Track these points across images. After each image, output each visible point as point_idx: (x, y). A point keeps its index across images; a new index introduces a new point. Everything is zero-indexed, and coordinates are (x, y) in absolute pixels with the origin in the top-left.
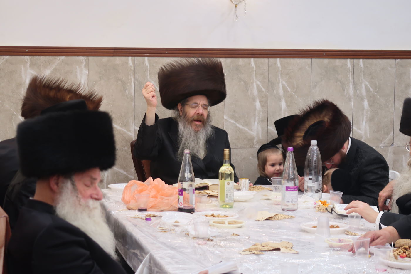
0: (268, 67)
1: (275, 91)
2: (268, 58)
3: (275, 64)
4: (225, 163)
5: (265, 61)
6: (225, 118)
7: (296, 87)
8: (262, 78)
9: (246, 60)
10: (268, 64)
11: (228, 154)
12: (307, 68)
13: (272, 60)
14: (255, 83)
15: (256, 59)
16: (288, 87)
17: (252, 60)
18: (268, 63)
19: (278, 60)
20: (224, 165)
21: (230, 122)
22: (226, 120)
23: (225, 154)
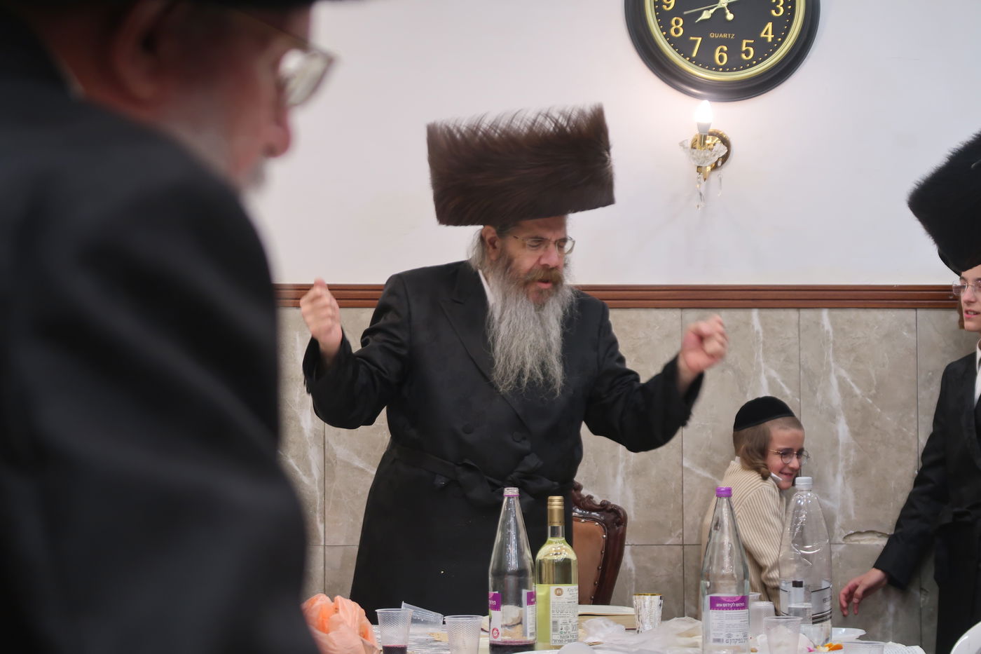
0: (797, 333)
1: (818, 394)
2: (798, 308)
3: (818, 324)
4: (553, 535)
5: (792, 315)
6: (686, 464)
7: (875, 383)
8: (782, 359)
9: (739, 314)
10: (799, 325)
11: (560, 510)
12: (905, 333)
13: (807, 314)
14: (765, 373)
15: (766, 312)
16: (853, 385)
17: (755, 313)
18: (799, 321)
19: (825, 313)
20: (551, 542)
21: (698, 476)
22: (688, 469)
23: (552, 511)
